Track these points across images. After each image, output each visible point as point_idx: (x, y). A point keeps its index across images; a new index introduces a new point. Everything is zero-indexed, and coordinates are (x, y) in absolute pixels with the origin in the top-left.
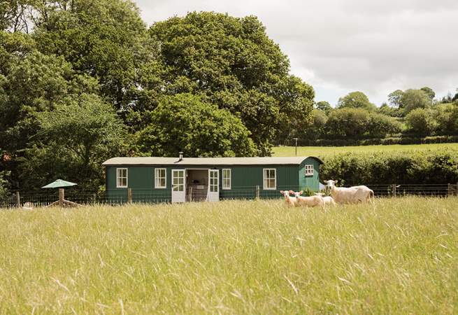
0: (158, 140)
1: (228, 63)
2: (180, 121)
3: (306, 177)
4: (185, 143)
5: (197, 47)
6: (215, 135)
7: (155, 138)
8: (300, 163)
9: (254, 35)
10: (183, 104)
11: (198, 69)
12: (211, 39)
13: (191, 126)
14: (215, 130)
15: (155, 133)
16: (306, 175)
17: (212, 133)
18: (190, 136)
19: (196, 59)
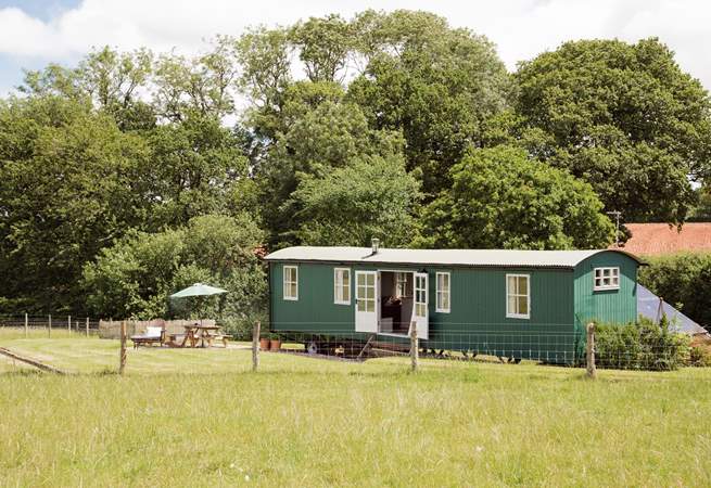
0: (449, 218)
1: (604, 106)
2: (482, 188)
3: (595, 293)
4: (486, 221)
5: (562, 86)
6: (532, 209)
7: (445, 214)
8: (574, 265)
9: (653, 65)
10: (491, 162)
11: (557, 117)
12: (583, 74)
13: (496, 196)
14: (534, 202)
15: (447, 208)
16: (597, 288)
17: (528, 207)
18: (493, 211)
19: (559, 102)
